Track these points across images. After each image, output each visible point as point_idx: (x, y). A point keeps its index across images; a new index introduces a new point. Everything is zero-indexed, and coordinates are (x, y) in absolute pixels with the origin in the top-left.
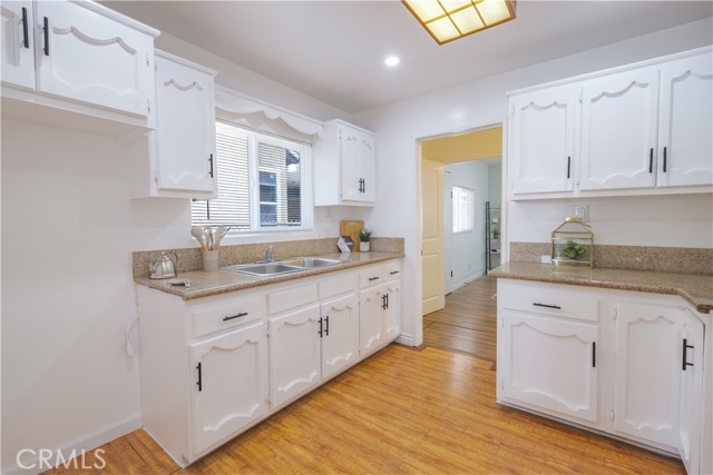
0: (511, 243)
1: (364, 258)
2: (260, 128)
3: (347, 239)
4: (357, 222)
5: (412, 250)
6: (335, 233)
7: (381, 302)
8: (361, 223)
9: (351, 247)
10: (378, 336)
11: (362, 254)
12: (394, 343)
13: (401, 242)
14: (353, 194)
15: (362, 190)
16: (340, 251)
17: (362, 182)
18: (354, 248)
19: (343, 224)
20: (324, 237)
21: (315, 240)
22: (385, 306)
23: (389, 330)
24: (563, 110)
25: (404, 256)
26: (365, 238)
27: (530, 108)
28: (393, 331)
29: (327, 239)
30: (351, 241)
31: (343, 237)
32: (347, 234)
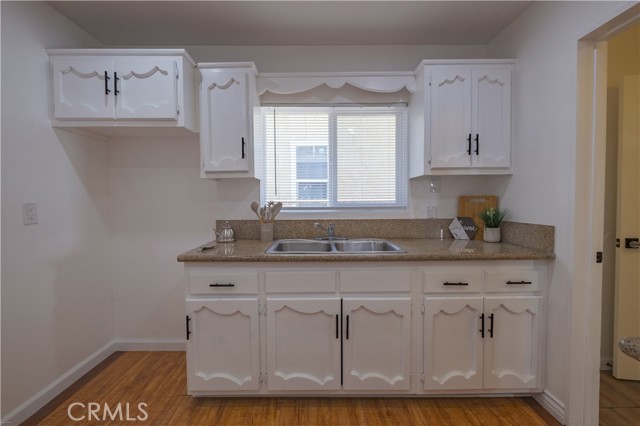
2: (333, 101)
3: (465, 221)
4: (487, 198)
8: (493, 200)
9: (469, 233)
13: (548, 232)
15: (474, 152)
16: (453, 238)
17: (473, 138)
18: (475, 236)
19: (463, 200)
22: (487, 332)
31: (459, 219)
32: (467, 214)
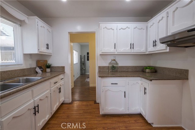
0: (99, 67)
1: (48, 75)
3: (40, 68)
4: (45, 61)
5: (67, 70)
6: (34, 65)
7: (58, 91)
8: (46, 61)
9: (42, 71)
10: (58, 104)
11: (47, 73)
12: (62, 104)
13: (63, 68)
14: (44, 50)
15: (48, 48)
16: (37, 73)
17: (47, 45)
18: (44, 71)
19: (38, 62)
20: (29, 67)
21: (25, 69)
22: (60, 92)
23: (61, 100)
24: (113, 31)
25: (65, 72)
26: (49, 67)
27: (105, 28)
28: (62, 100)
29: (31, 68)
30: (42, 68)
31: (38, 67)
32: (40, 66)
